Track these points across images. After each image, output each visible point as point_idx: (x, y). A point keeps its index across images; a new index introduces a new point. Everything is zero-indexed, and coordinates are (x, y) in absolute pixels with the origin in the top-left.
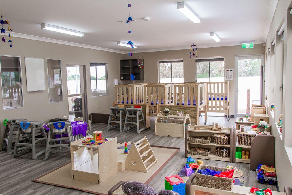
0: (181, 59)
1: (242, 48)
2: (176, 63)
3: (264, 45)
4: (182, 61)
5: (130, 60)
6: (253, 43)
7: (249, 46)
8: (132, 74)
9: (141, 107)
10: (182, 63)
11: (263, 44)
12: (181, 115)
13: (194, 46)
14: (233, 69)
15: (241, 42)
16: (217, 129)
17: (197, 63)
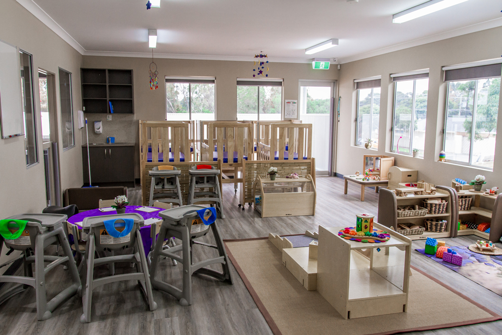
0: (212, 78)
1: (314, 68)
2: (201, 85)
3: (339, 67)
4: (213, 82)
5: (107, 72)
6: (329, 63)
7: (323, 66)
8: (110, 100)
9: (214, 167)
10: (212, 86)
11: (337, 65)
12: (296, 176)
13: (261, 56)
14: (296, 101)
15: (313, 59)
16: (430, 192)
17: (239, 87)
